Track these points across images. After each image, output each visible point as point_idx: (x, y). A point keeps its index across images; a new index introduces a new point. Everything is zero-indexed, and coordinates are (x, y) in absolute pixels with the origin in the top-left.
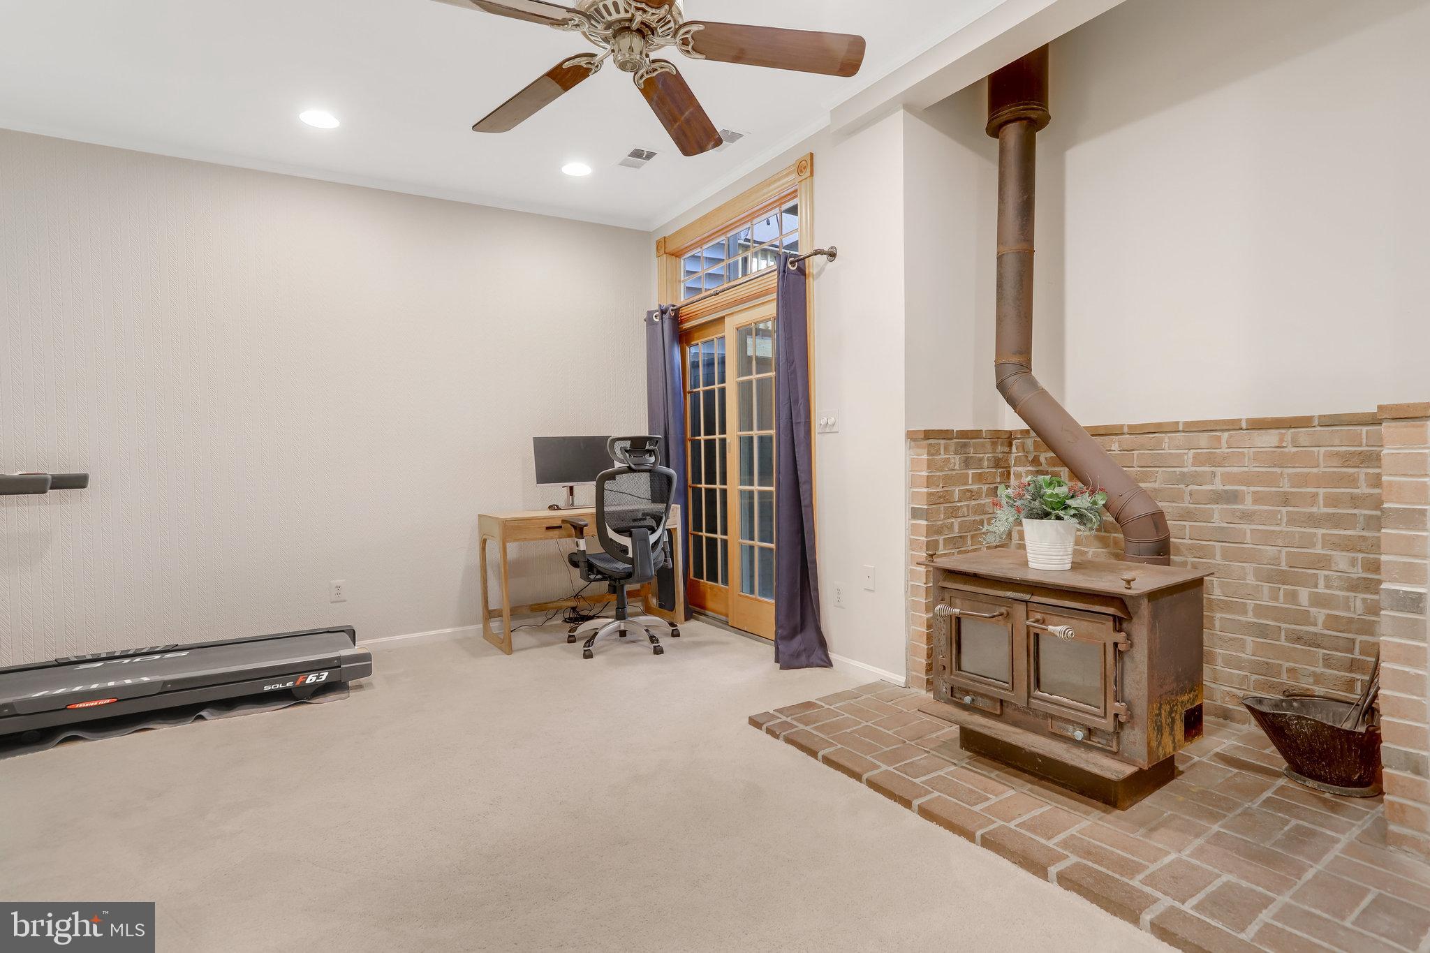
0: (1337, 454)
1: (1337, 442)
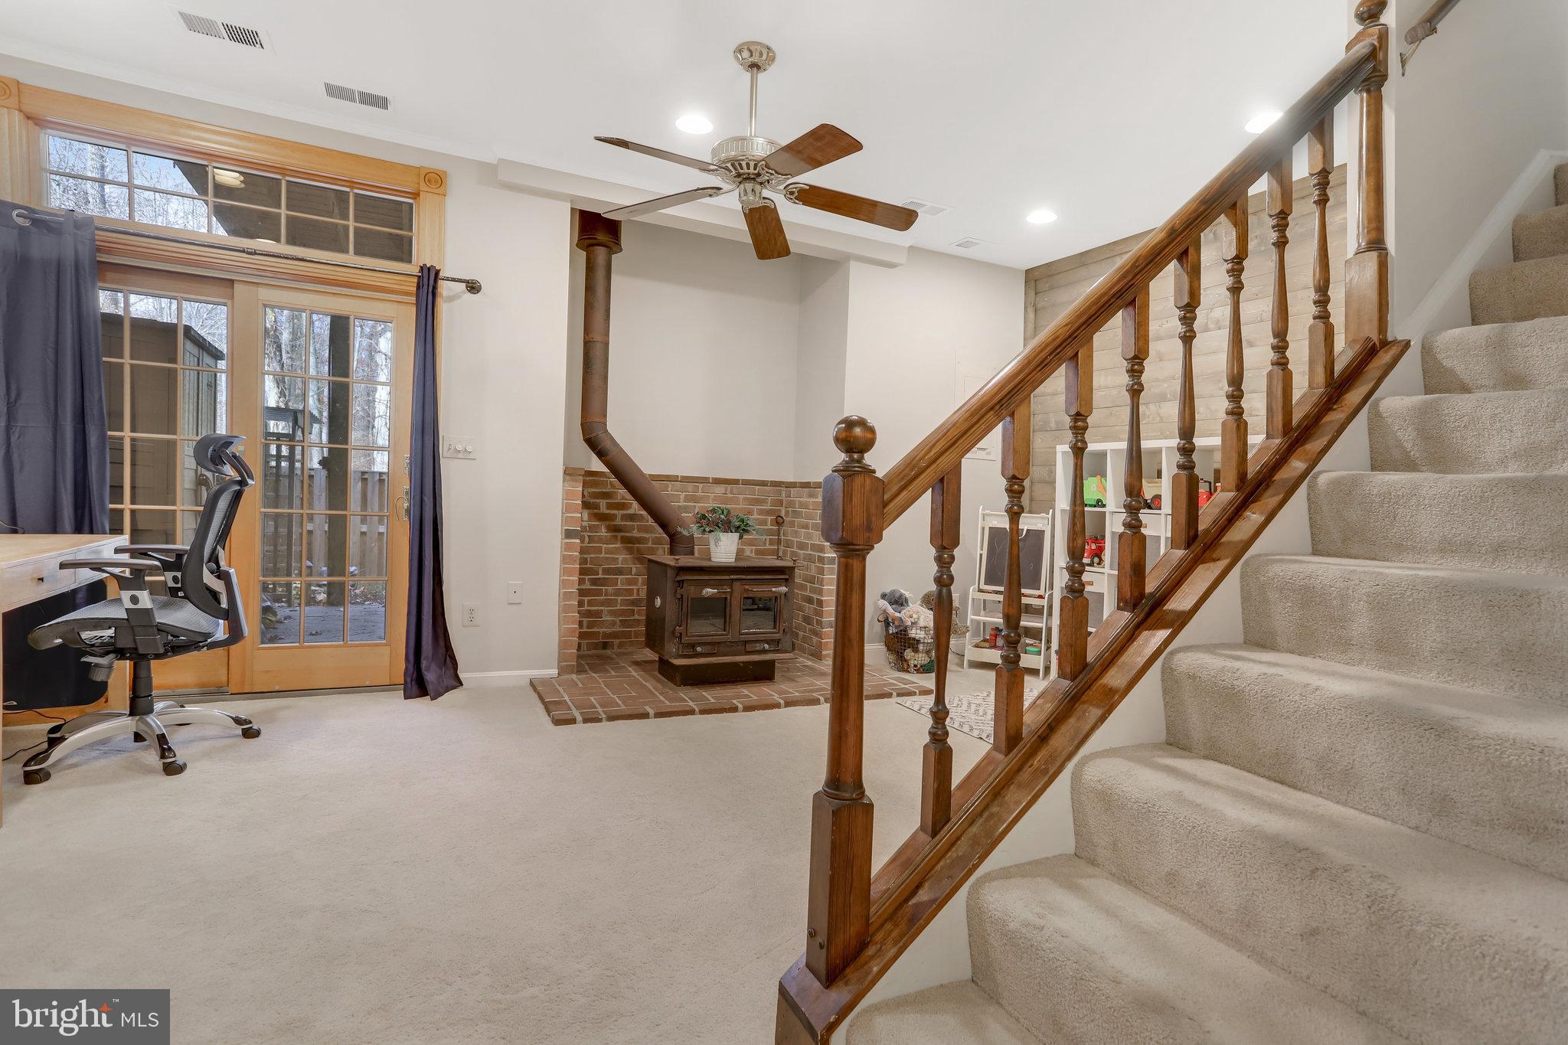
0: (748, 499)
1: (747, 493)
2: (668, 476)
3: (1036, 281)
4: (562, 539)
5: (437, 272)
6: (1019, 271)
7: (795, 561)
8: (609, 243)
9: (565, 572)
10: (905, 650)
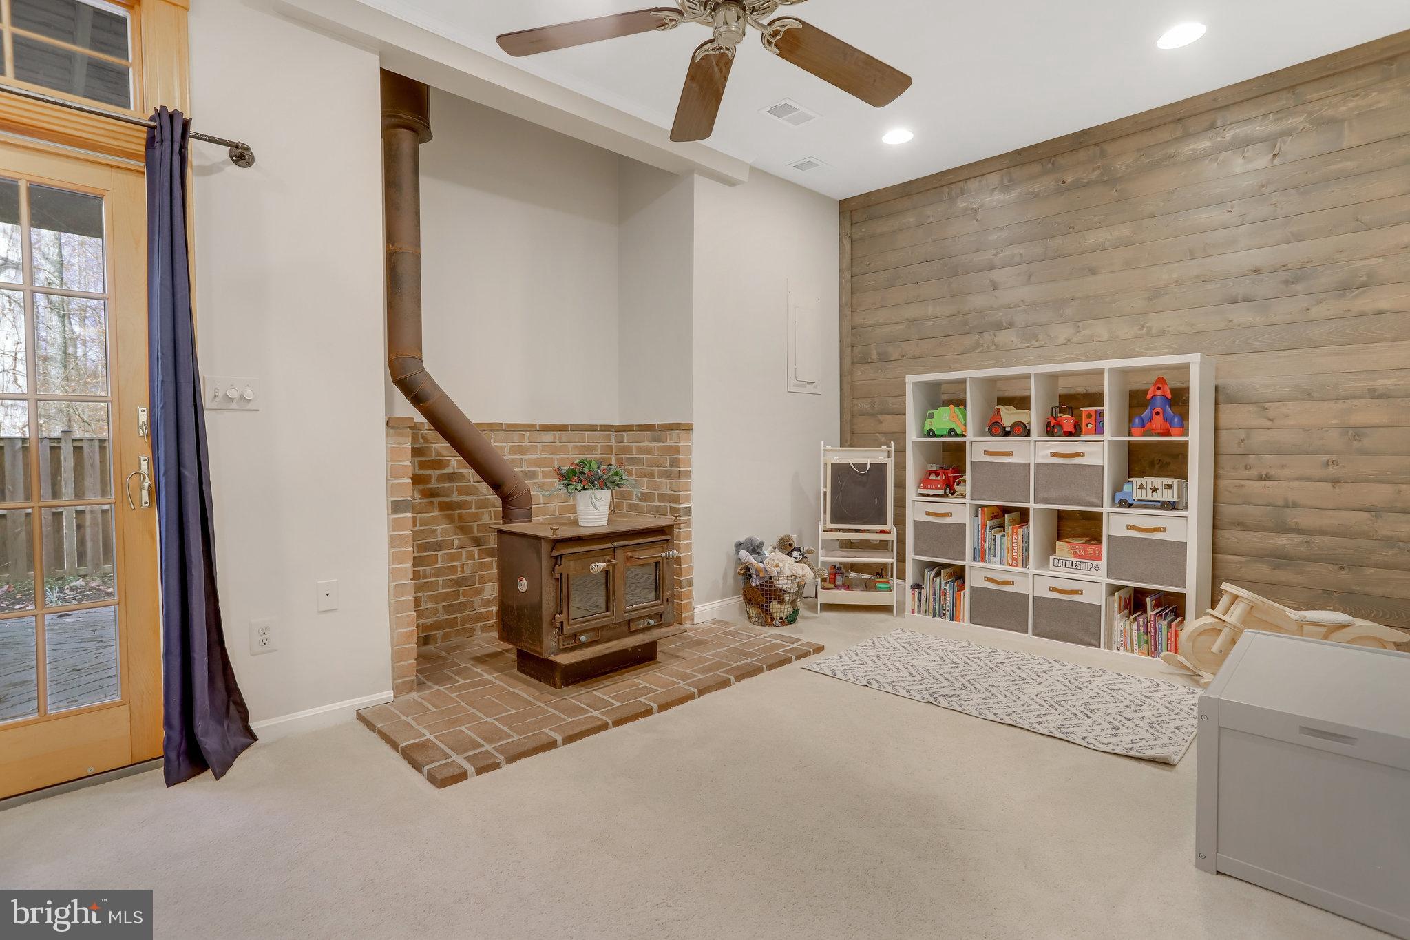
2: (490, 424)
3: (851, 211)
4: (388, 514)
5: (186, 124)
6: (834, 200)
7: (676, 517)
8: (417, 126)
9: (394, 558)
10: (770, 602)
